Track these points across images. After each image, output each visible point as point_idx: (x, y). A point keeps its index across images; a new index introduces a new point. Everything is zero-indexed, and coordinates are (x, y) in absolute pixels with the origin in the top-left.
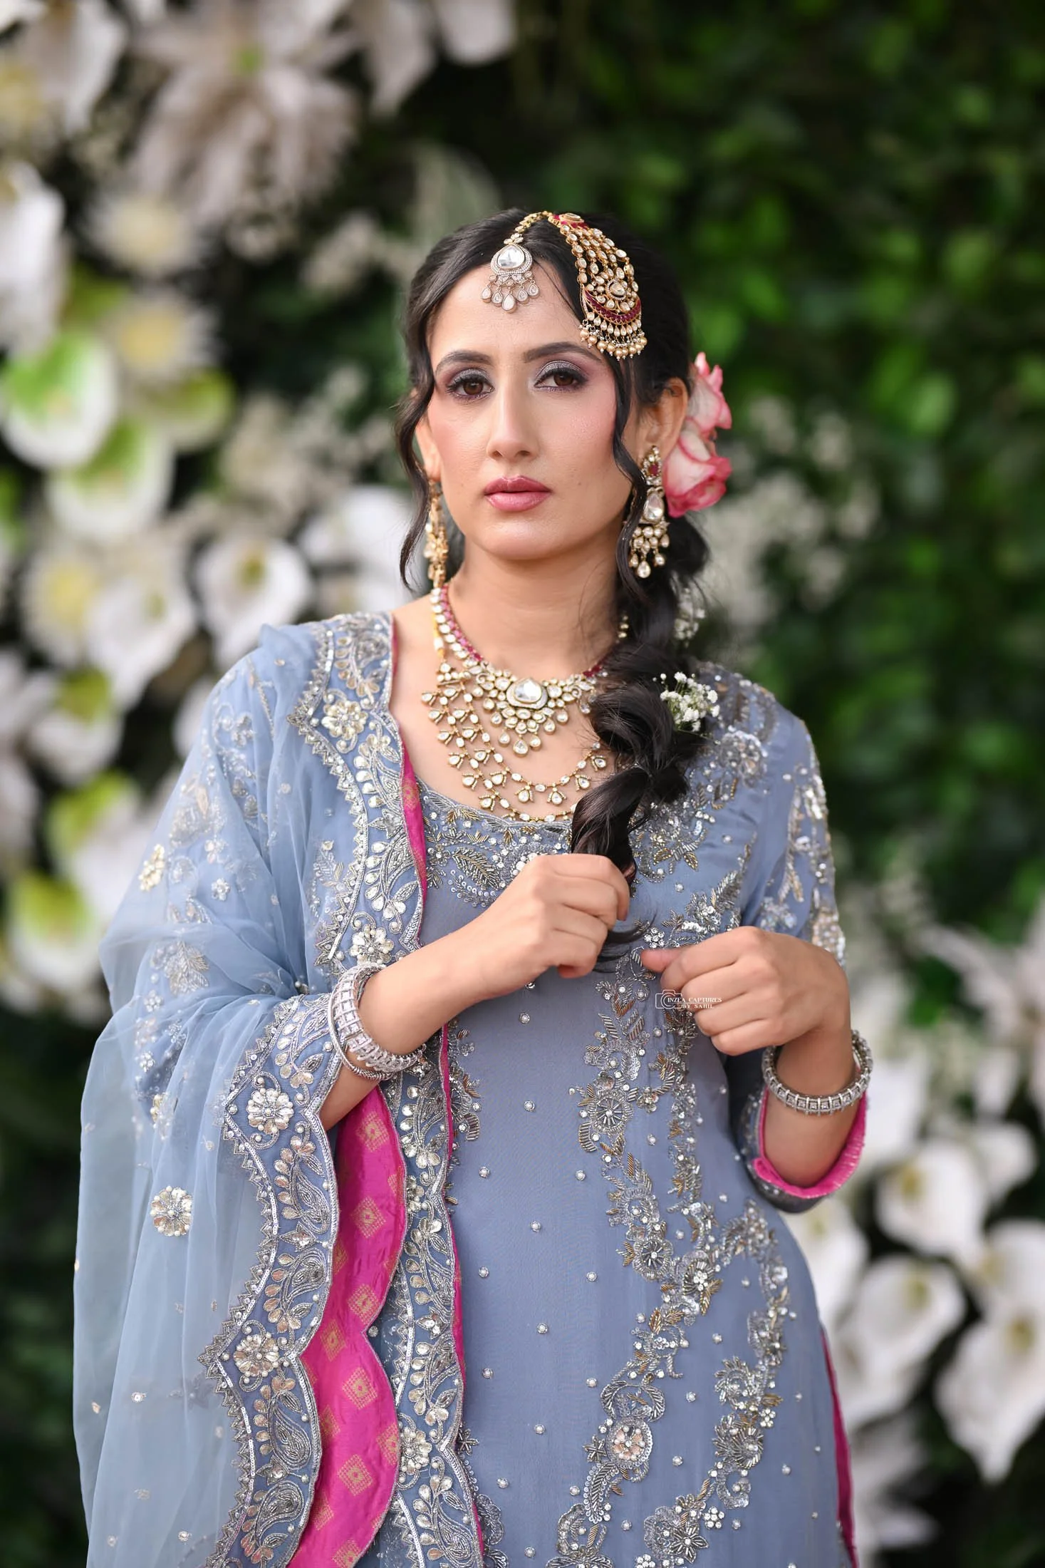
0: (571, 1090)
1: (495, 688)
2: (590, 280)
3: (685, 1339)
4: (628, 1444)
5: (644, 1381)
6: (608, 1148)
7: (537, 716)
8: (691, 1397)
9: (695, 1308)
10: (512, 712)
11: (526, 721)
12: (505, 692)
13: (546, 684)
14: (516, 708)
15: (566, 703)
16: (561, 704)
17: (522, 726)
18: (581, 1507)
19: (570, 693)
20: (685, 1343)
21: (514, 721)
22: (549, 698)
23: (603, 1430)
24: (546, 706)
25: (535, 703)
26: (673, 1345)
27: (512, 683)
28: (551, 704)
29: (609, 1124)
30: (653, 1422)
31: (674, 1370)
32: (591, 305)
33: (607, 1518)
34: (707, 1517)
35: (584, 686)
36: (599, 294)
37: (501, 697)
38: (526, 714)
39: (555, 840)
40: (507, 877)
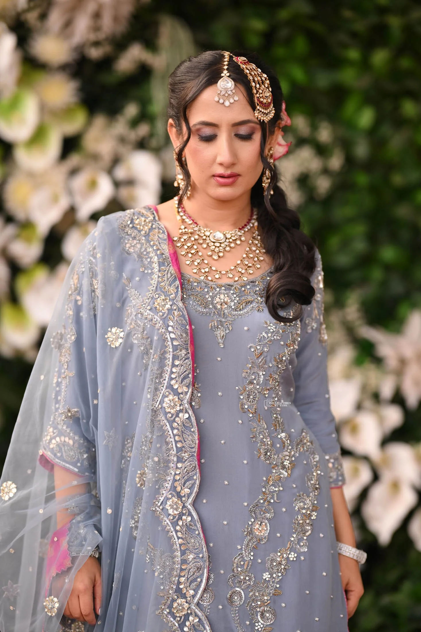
0: (237, 387)
1: (205, 235)
2: (257, 92)
3: (282, 487)
4: (260, 529)
5: (266, 503)
6: (251, 411)
7: (222, 245)
8: (284, 510)
9: (285, 474)
10: (213, 244)
11: (218, 247)
12: (209, 237)
13: (225, 233)
14: (214, 242)
15: (233, 240)
16: (231, 240)
17: (217, 249)
18: (242, 554)
19: (234, 236)
20: (281, 489)
21: (214, 247)
22: (226, 238)
23: (250, 523)
24: (225, 241)
25: (221, 240)
26: (277, 489)
27: (211, 233)
28: (227, 241)
29: (251, 401)
30: (269, 520)
31: (277, 499)
33: (252, 558)
34: (290, 556)
35: (239, 234)
36: (261, 97)
37: (208, 238)
38: (218, 245)
39: (230, 290)
40: (212, 304)
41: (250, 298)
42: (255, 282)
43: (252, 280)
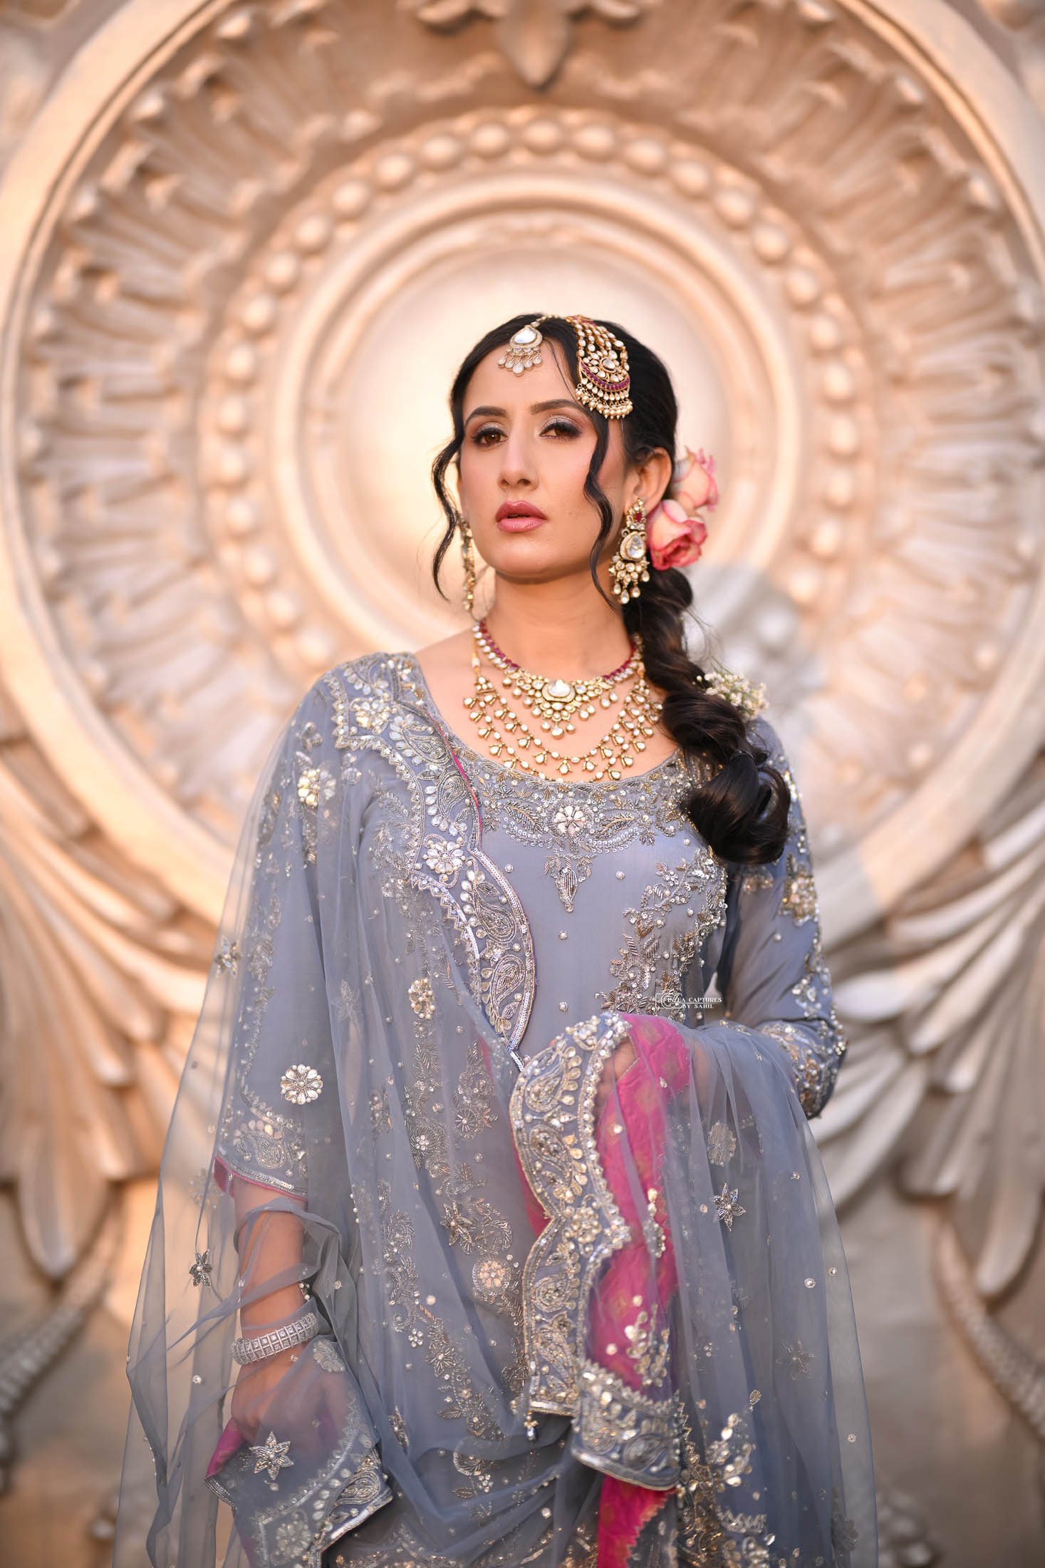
0: (597, 995)
1: (532, 688)
2: (586, 355)
7: (568, 707)
10: (547, 705)
11: (559, 711)
12: (541, 691)
13: (574, 684)
14: (551, 702)
15: (590, 698)
16: (586, 698)
17: (557, 715)
19: (594, 690)
21: (550, 712)
22: (577, 694)
24: (575, 699)
25: (565, 697)
27: (545, 683)
28: (579, 698)
32: (585, 374)
35: (605, 686)
36: (593, 366)
37: (538, 694)
38: (557, 706)
39: (585, 797)
40: (549, 823)
41: (626, 816)
42: (638, 785)
43: (631, 780)
